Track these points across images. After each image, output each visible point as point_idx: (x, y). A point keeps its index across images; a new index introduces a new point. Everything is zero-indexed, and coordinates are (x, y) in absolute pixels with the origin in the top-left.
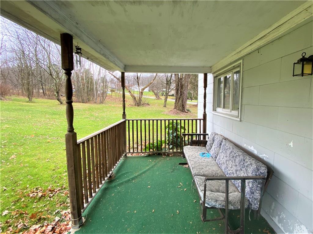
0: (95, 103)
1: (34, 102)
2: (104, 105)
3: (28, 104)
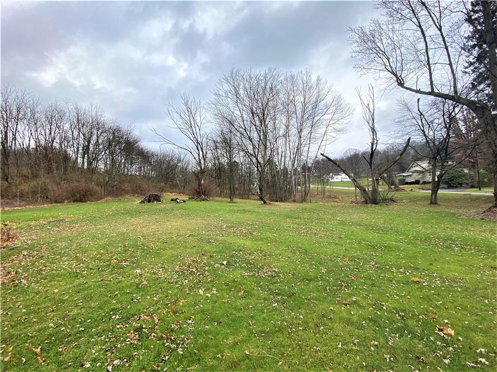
0: (294, 201)
2: (311, 204)
3: (231, 204)
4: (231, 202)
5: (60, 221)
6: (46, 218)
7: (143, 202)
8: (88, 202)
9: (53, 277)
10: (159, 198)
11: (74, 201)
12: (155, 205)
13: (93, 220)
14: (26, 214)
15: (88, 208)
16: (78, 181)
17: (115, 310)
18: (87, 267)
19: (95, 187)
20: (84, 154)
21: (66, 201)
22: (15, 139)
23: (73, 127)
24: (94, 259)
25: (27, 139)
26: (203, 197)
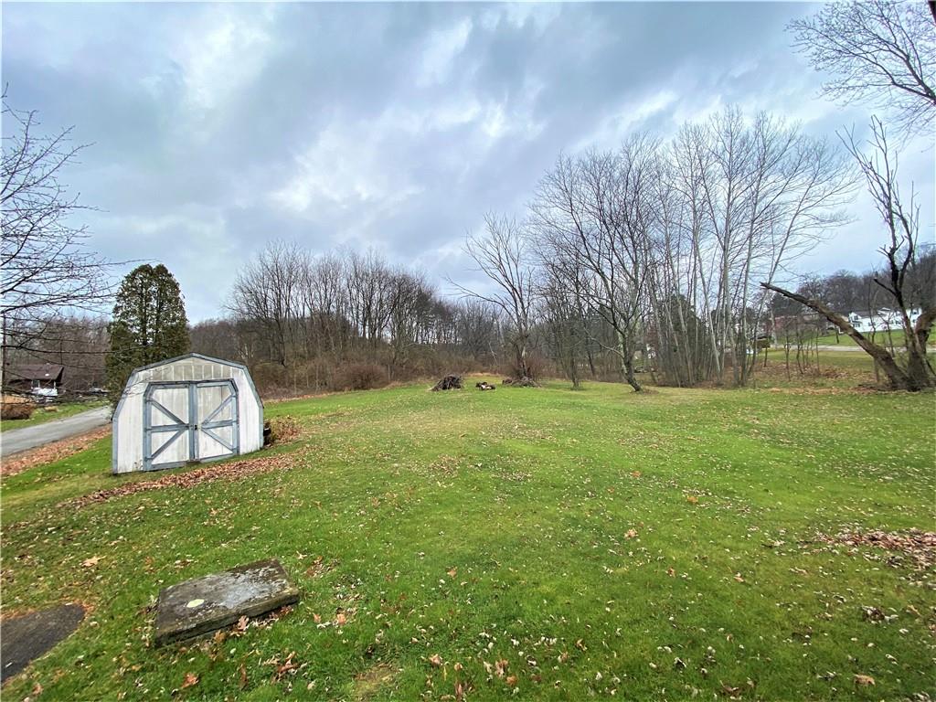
0: (719, 385)
1: (583, 390)
2: (752, 391)
3: (574, 392)
4: (577, 387)
5: (338, 415)
6: (325, 411)
7: (436, 389)
8: (372, 389)
9: (329, 464)
10: (457, 382)
11: (355, 389)
12: (452, 394)
13: (373, 414)
14: (305, 406)
15: (371, 398)
16: (359, 361)
17: (370, 489)
18: (356, 459)
19: (379, 368)
20: (365, 320)
21: (346, 388)
22: (288, 309)
23: (351, 284)
24: (364, 452)
25: (301, 307)
26: (526, 379)
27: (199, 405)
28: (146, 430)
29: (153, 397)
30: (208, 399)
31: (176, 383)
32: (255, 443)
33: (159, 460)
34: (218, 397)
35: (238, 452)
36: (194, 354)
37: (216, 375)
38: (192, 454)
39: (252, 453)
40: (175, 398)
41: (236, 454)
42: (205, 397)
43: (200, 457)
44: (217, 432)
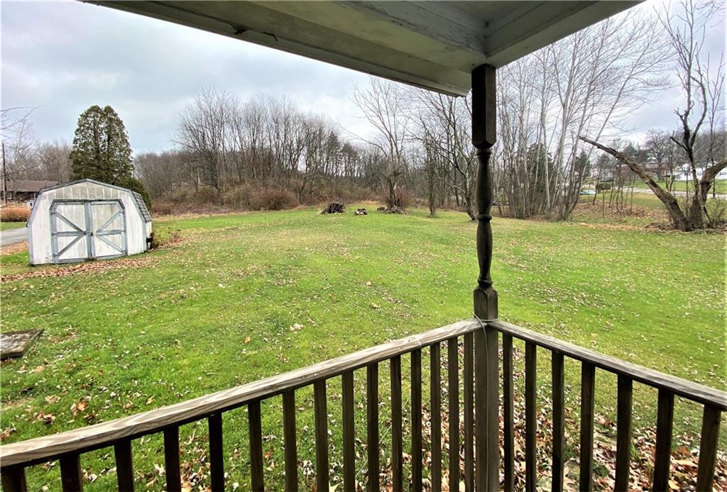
0: (548, 218)
1: (437, 217)
2: (566, 224)
3: (430, 220)
4: (432, 215)
6: (231, 225)
7: (323, 213)
8: (282, 210)
10: (340, 208)
12: (335, 217)
15: (276, 217)
21: (262, 209)
26: (396, 208)
27: (94, 218)
28: (53, 235)
29: (57, 211)
30: (100, 213)
31: (75, 201)
32: (140, 248)
33: (64, 257)
34: (109, 213)
35: (126, 253)
36: (88, 180)
37: (106, 196)
38: (90, 253)
39: (136, 255)
40: (74, 212)
41: (125, 254)
42: (98, 212)
43: (97, 256)
44: (110, 238)
